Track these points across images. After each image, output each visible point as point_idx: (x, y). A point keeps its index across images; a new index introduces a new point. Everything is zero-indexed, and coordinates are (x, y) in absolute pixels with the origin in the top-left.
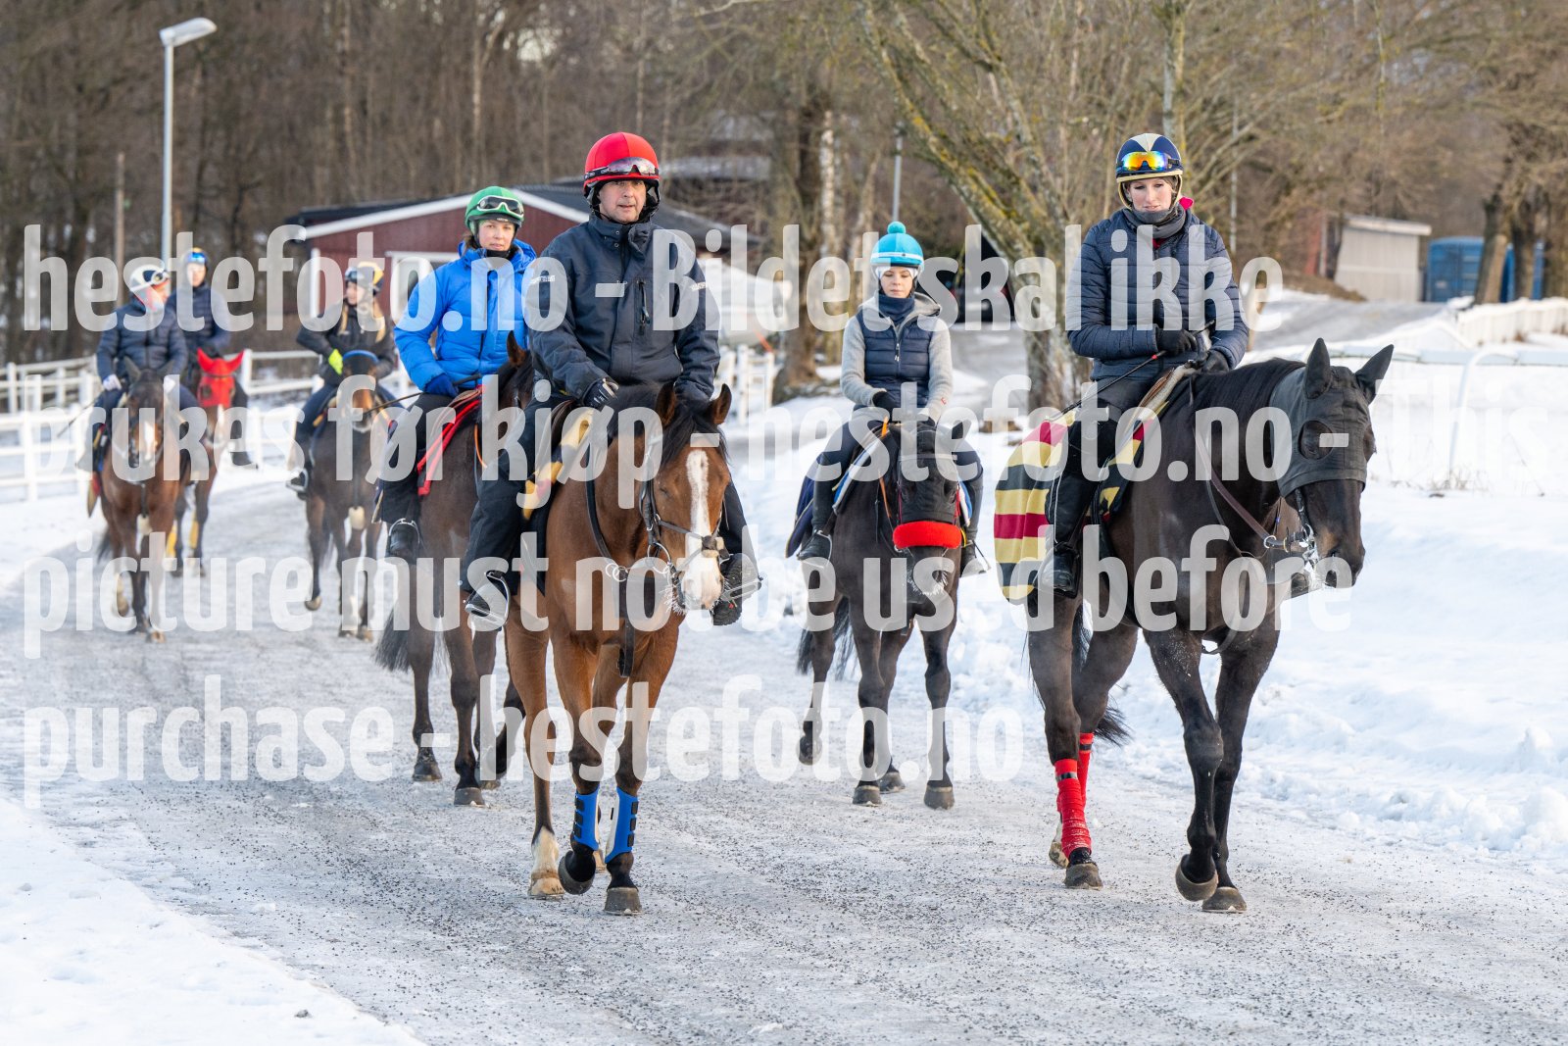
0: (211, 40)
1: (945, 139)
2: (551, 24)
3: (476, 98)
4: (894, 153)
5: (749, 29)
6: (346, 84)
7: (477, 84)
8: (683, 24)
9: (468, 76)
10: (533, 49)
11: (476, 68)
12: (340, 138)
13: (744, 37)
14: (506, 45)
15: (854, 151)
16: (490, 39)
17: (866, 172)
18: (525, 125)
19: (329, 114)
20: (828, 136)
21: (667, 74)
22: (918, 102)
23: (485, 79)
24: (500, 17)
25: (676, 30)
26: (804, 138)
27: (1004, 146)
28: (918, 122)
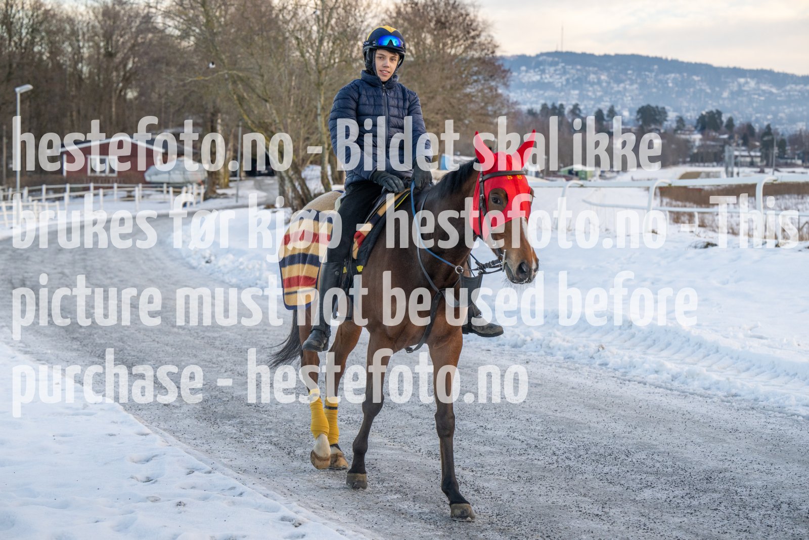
0: (32, 91)
1: (253, 122)
2: (136, 87)
3: (114, 109)
4: (238, 126)
5: (196, 89)
6: (73, 105)
7: (114, 105)
8: (176, 87)
9: (111, 103)
10: (131, 95)
11: (114, 100)
12: (72, 121)
13: (193, 91)
14: (123, 93)
15: (227, 125)
16: (118, 92)
17: (231, 131)
18: (128, 118)
19: (69, 114)
20: (219, 121)
21: (171, 102)
22: (245, 111)
23: (116, 104)
24: (121, 85)
25: (174, 89)
26: (212, 121)
27: (271, 124)
28: (245, 117)
